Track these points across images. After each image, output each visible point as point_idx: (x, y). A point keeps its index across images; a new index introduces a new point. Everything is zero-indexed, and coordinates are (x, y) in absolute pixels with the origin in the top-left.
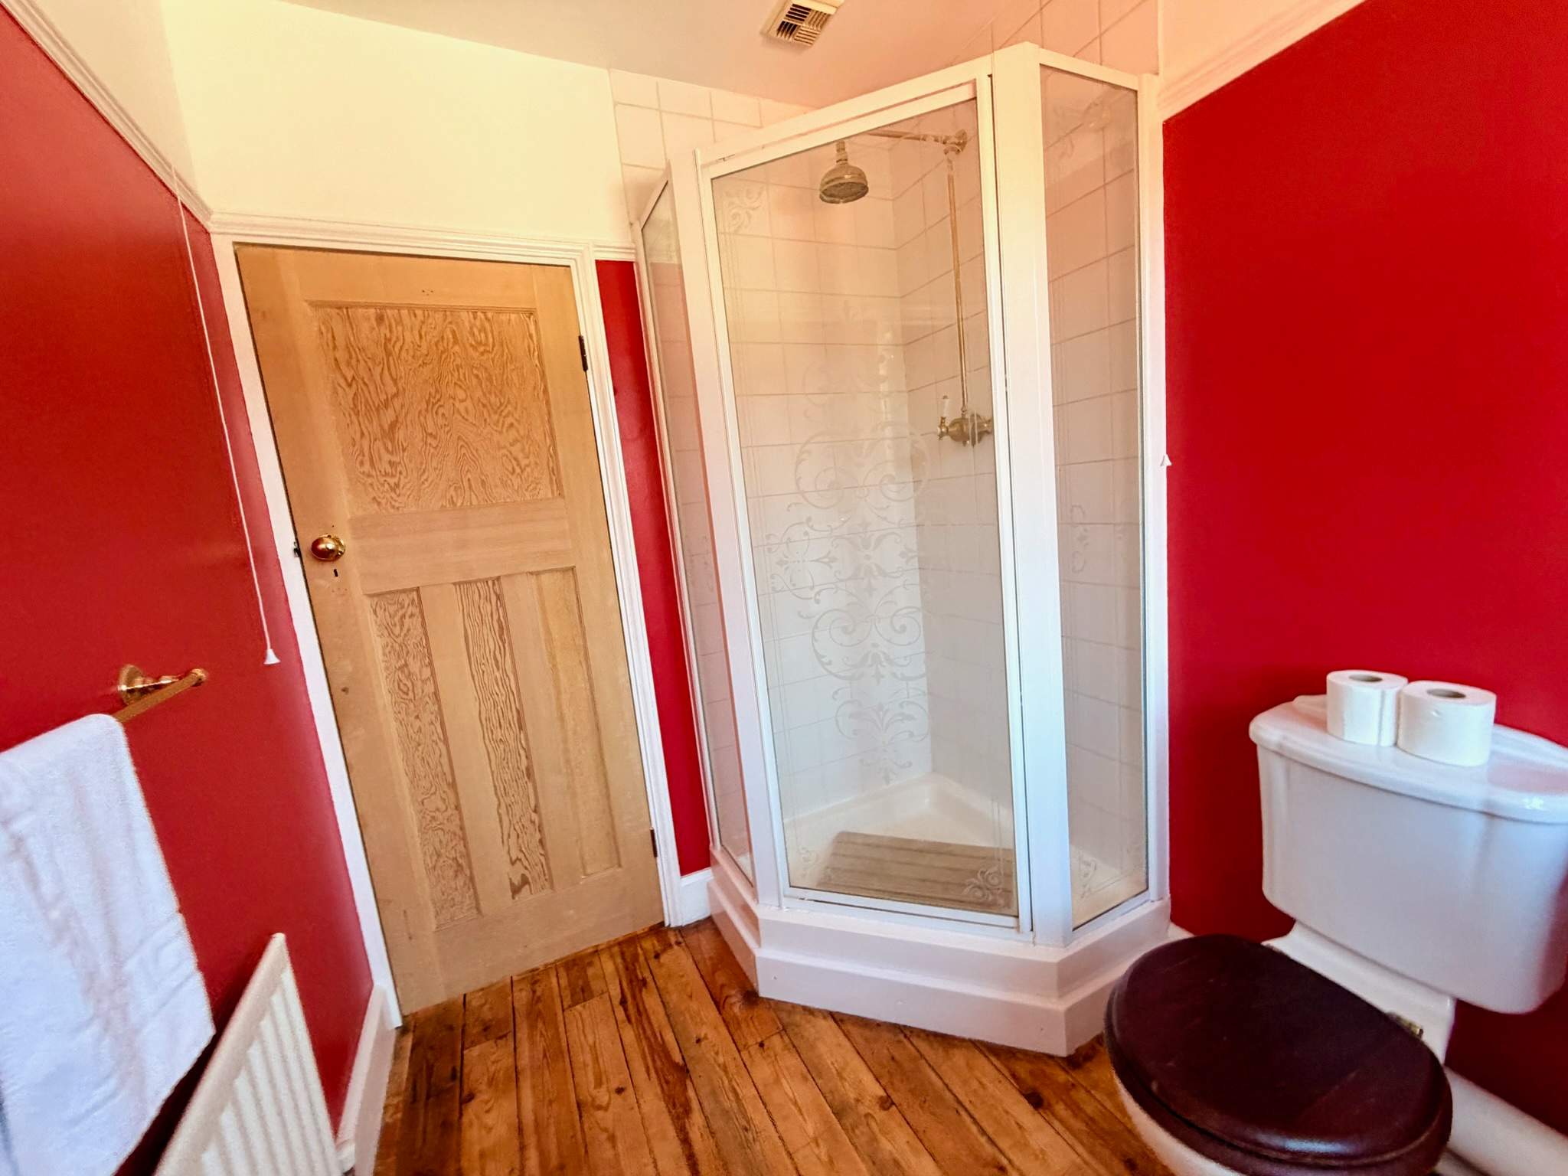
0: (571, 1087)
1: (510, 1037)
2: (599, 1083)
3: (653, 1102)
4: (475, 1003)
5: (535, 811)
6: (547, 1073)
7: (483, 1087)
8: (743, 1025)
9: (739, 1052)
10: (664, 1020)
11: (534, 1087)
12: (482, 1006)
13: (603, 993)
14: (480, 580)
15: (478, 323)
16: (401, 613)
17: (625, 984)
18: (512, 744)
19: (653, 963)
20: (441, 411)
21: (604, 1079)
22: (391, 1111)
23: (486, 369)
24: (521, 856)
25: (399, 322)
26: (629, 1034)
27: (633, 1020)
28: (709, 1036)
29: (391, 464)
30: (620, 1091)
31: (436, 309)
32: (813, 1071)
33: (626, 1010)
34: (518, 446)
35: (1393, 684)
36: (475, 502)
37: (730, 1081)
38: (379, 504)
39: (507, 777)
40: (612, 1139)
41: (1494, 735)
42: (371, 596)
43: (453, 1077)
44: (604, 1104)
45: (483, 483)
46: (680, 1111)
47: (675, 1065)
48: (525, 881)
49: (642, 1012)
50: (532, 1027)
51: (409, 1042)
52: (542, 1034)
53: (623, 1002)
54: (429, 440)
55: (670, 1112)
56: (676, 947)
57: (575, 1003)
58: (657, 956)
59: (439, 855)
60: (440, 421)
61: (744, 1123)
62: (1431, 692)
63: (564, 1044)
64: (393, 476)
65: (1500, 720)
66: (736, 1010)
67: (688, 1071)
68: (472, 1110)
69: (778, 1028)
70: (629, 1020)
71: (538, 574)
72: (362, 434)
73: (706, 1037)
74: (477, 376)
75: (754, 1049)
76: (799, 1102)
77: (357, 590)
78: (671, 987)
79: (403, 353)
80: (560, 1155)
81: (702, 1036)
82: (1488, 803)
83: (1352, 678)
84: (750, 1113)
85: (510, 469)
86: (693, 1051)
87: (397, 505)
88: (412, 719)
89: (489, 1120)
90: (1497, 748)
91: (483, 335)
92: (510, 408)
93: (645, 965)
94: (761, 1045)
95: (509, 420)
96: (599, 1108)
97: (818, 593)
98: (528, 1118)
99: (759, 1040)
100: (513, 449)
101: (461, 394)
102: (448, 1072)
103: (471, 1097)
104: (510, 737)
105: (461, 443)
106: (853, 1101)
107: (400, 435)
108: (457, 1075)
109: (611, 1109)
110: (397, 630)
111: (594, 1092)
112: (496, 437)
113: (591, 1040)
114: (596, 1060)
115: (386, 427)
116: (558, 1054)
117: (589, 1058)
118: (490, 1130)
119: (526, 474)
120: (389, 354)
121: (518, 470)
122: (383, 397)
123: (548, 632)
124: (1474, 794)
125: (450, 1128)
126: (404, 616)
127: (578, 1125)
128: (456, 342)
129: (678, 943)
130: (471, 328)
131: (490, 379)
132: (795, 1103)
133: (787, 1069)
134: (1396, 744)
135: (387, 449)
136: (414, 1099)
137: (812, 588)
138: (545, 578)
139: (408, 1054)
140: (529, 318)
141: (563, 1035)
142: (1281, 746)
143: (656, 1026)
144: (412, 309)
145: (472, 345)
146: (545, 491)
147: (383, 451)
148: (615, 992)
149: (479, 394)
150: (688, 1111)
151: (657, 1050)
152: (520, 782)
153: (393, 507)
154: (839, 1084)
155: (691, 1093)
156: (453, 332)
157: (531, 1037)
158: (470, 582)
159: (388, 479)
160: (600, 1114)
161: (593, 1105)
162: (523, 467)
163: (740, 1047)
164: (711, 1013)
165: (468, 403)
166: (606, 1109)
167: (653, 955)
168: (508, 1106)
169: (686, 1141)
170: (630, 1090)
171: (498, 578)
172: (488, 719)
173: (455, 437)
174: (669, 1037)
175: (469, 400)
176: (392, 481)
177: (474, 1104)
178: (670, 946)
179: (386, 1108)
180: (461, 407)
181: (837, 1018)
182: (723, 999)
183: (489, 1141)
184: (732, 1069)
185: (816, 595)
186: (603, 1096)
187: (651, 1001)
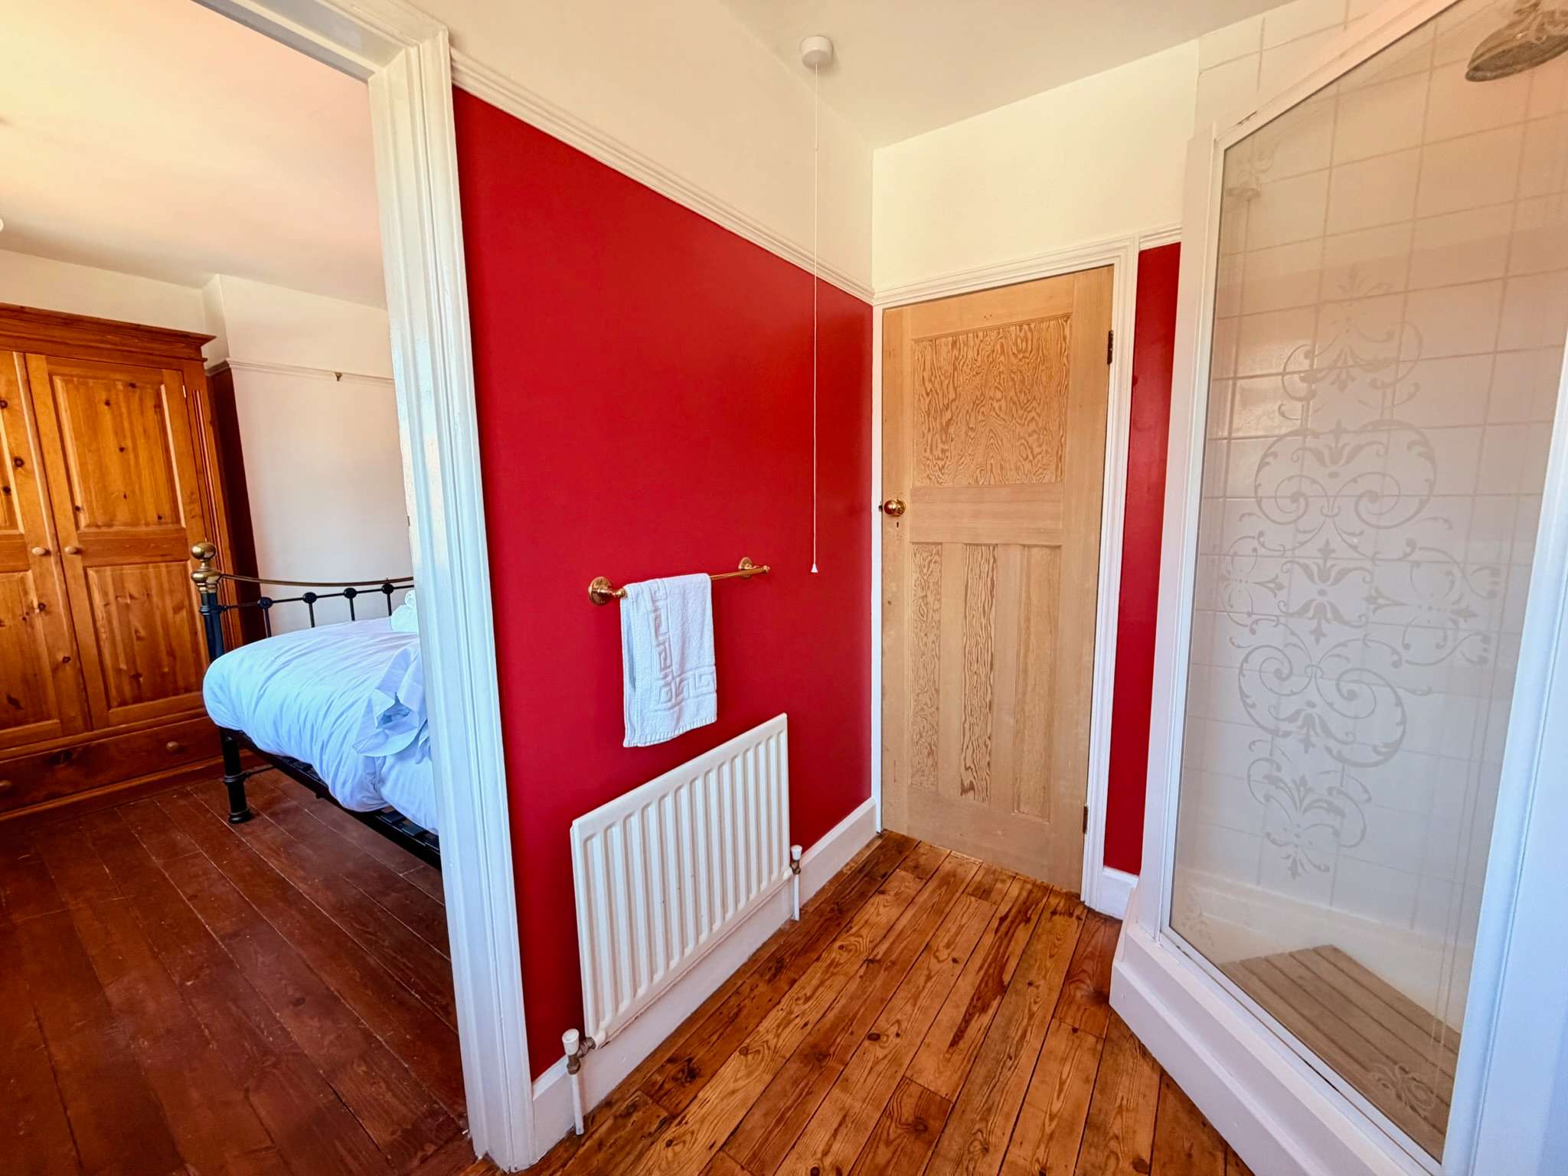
0: (931, 934)
1: (924, 881)
2: (948, 946)
3: (967, 986)
4: (922, 850)
5: (989, 738)
6: (925, 916)
7: (892, 893)
8: (1074, 1008)
9: (1053, 1017)
10: (1019, 951)
11: (914, 915)
12: (923, 854)
13: (995, 903)
14: (985, 545)
15: (1022, 334)
16: (929, 558)
17: (1014, 911)
18: (983, 676)
19: (1047, 914)
20: (982, 409)
21: (952, 947)
22: (848, 867)
23: (1021, 372)
24: (972, 766)
25: (966, 344)
26: (989, 939)
27: (999, 934)
28: (1041, 988)
29: (943, 451)
30: (955, 961)
31: (992, 329)
32: (1100, 1084)
33: (1000, 924)
34: (1035, 436)
36: (992, 482)
37: (1028, 1025)
38: (930, 479)
39: (975, 702)
40: (929, 978)
42: (913, 543)
43: (883, 876)
44: (941, 959)
45: (1002, 467)
46: (979, 1004)
47: (1001, 982)
48: (972, 787)
49: (1009, 935)
50: (940, 887)
51: (878, 842)
52: (940, 895)
53: (1003, 919)
54: (970, 433)
55: (972, 999)
56: (1074, 918)
57: (972, 895)
58: (1054, 913)
59: (921, 737)
60: (980, 417)
61: (1012, 1055)
63: (947, 910)
64: (942, 460)
66: (1079, 994)
67: (1005, 992)
68: (878, 899)
69: (1101, 1035)
70: (996, 932)
71: (1030, 547)
72: (929, 430)
73: (1038, 987)
74: (1013, 379)
75: (1066, 1027)
76: (1066, 1087)
77: (908, 537)
78: (1044, 937)
79: (965, 367)
80: (898, 958)
81: (1037, 983)
84: (1024, 1054)
85: (1025, 456)
86: (1021, 986)
87: (941, 481)
88: (922, 634)
89: (882, 910)
91: (1024, 344)
92: (1034, 404)
93: (1040, 912)
94: (1075, 1030)
95: (1033, 414)
96: (937, 958)
97: (1256, 622)
98: (899, 927)
99: (1077, 1026)
100: (1030, 440)
101: (999, 395)
102: (882, 872)
103: (883, 893)
104: (982, 671)
105: (991, 434)
106: (1111, 1134)
107: (952, 430)
108: (885, 876)
109: (942, 964)
110: (925, 571)
111: (941, 948)
112: (1019, 429)
113: (964, 920)
114: (957, 934)
115: (944, 424)
116: (940, 912)
117: (953, 930)
118: (878, 914)
119: (1036, 460)
120: (955, 369)
121: (1031, 457)
122: (946, 402)
123: (1029, 597)
125: (863, 897)
126: (931, 561)
127: (919, 953)
128: (1003, 352)
129: (1079, 918)
130: (1016, 340)
131: (1023, 382)
132: (1062, 1083)
133: (1080, 1062)
135: (941, 439)
136: (860, 871)
137: (1249, 614)
138: (1034, 551)
139: (873, 849)
140: (1066, 321)
141: (951, 905)
143: (1010, 949)
144: (975, 333)
145: (1013, 354)
146: (1049, 476)
147: (939, 440)
148: (1003, 910)
149: (1012, 393)
150: (984, 1009)
151: (998, 963)
152: (983, 710)
153: (938, 482)
154: (1114, 1113)
155: (995, 1004)
156: (1002, 346)
157: (934, 891)
158: (977, 545)
159: (939, 462)
160: (933, 960)
161: (934, 954)
162: (1035, 454)
163: (1057, 1016)
164: (1058, 979)
165: (1003, 402)
166: (939, 961)
167: (1051, 910)
168: (895, 912)
169: (967, 1020)
170: (959, 967)
171: (997, 545)
172: (970, 653)
173: (987, 430)
174: (1012, 964)
175: (1003, 400)
176: (941, 463)
177: (882, 896)
178: (1071, 915)
179: (847, 864)
180: (996, 405)
181: (1166, 1081)
182: (1075, 979)
183: (874, 919)
184: (1036, 1021)
185: (1253, 623)
186: (944, 954)
187: (1022, 934)
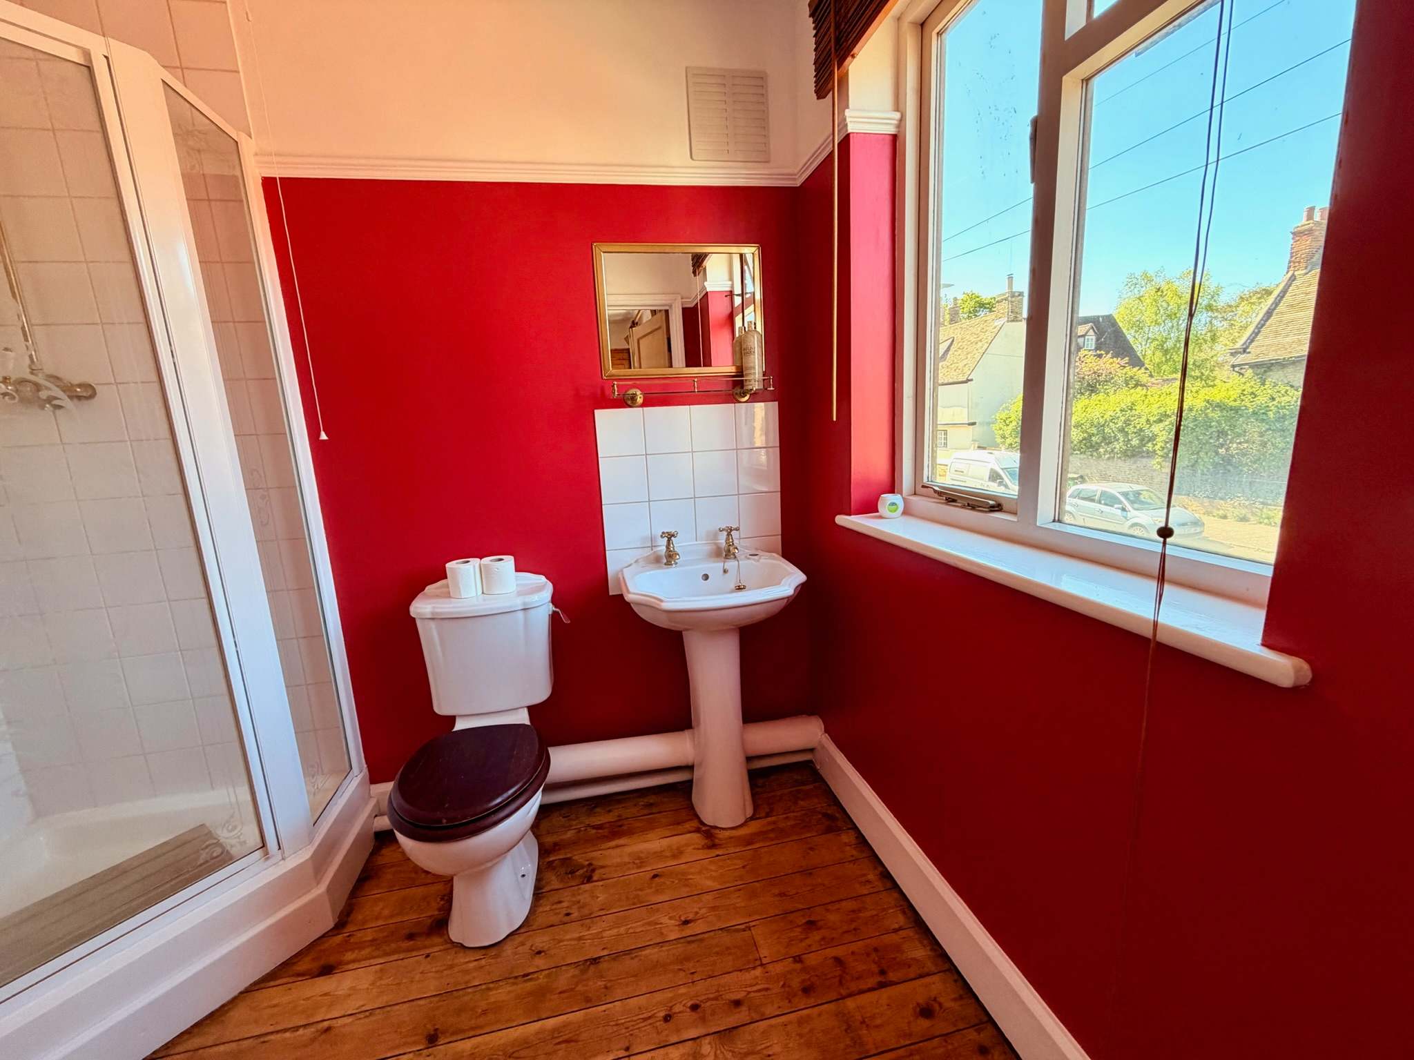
35: (475, 562)
41: (516, 577)
62: (491, 561)
65: (518, 570)
82: (524, 604)
83: (457, 563)
90: (519, 582)
124: (518, 603)
134: (483, 593)
142: (432, 613)
